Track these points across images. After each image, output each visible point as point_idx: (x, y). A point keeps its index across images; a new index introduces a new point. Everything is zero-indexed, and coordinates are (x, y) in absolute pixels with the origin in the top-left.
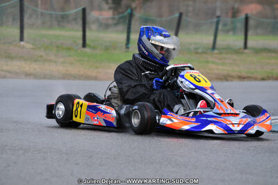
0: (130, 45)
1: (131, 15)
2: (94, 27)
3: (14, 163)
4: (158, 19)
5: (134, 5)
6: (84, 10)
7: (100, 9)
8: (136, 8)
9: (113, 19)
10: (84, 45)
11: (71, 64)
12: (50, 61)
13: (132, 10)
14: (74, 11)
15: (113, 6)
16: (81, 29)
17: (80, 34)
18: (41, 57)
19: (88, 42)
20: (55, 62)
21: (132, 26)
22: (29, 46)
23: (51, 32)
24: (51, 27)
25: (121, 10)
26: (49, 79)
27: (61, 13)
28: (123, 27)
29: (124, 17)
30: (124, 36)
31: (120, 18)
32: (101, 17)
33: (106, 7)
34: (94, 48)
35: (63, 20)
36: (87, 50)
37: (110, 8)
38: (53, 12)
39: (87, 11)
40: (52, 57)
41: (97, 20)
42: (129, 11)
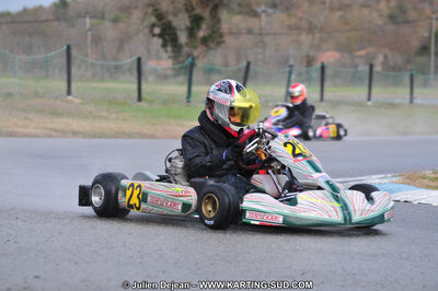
0: (191, 99)
1: (192, 65)
2: (151, 78)
3: (60, 233)
4: (224, 69)
5: (196, 53)
6: (139, 60)
7: (159, 58)
8: (198, 57)
9: (174, 69)
10: (140, 99)
11: (125, 120)
12: (102, 117)
13: (193, 59)
14: (128, 61)
15: (171, 54)
16: (136, 81)
17: (135, 86)
18: (91, 112)
19: (144, 95)
20: (107, 119)
21: (194, 77)
22: (77, 101)
23: (103, 85)
24: (102, 79)
25: (181, 59)
26: (100, 137)
27: (114, 63)
28: (183, 78)
29: (186, 67)
30: (184, 89)
31: (181, 68)
32: (159, 67)
33: (165, 55)
34: (150, 102)
35: (115, 71)
36: (143, 104)
37: (170, 57)
38: (104, 63)
39: (143, 61)
40: (104, 114)
41: (155, 71)
42: (190, 60)
